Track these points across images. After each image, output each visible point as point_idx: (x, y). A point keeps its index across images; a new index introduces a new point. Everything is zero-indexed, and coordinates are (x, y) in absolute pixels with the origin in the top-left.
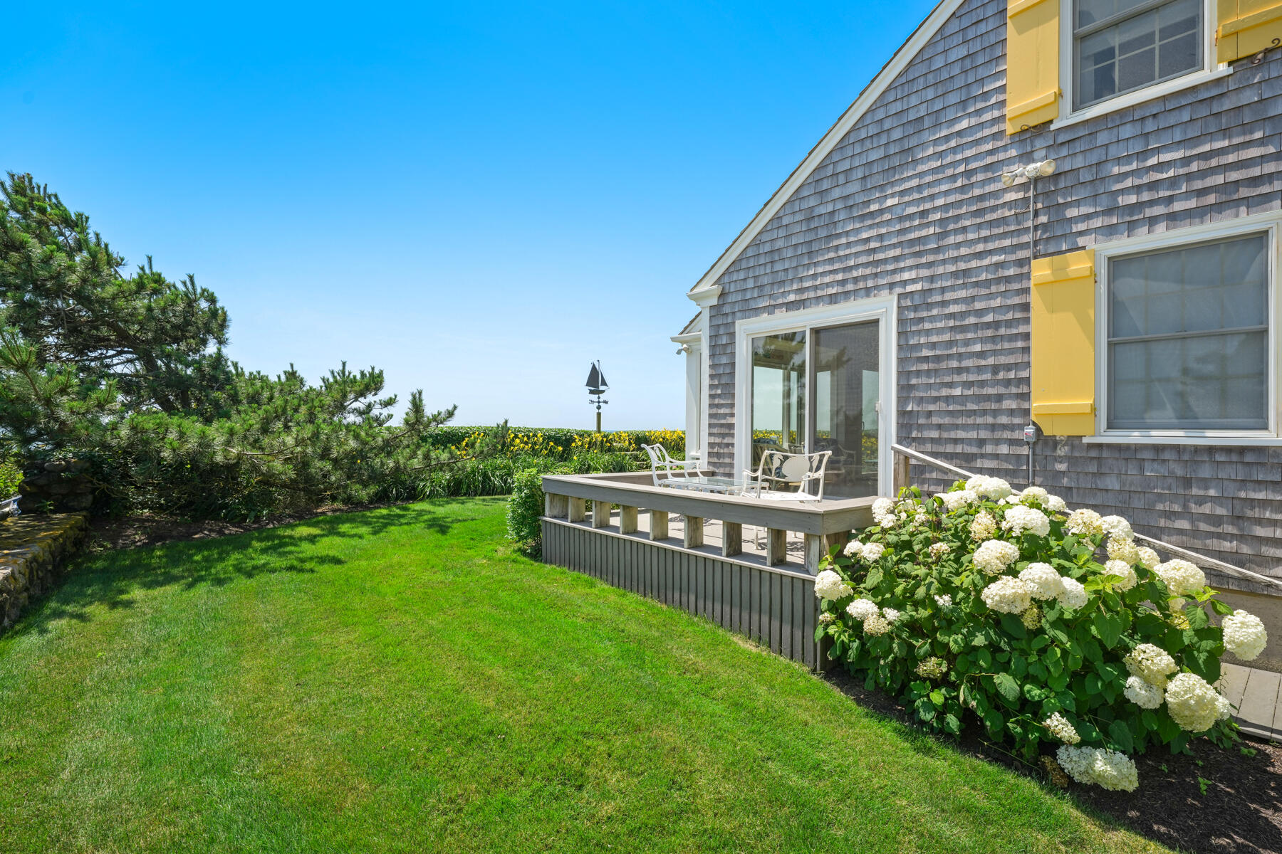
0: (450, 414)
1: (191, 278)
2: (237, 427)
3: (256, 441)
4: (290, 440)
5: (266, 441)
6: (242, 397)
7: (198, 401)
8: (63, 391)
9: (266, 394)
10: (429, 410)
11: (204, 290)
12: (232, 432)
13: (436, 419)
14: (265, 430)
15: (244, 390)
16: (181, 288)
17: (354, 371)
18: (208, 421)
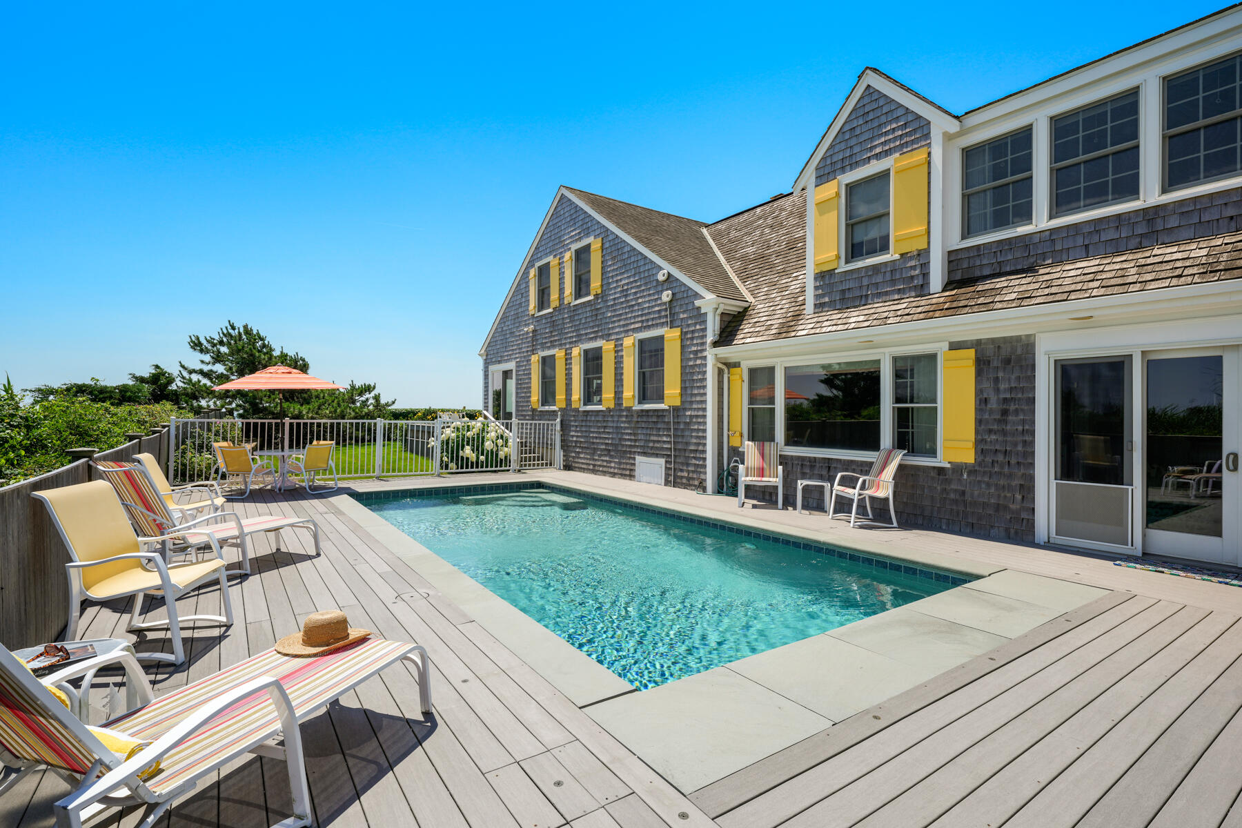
0: (394, 403)
1: (297, 353)
2: (311, 407)
3: (317, 412)
4: (328, 412)
5: (320, 411)
6: (313, 396)
7: (298, 398)
8: (265, 396)
9: (322, 395)
10: (383, 401)
11: (301, 357)
12: (309, 409)
13: (387, 405)
14: (319, 409)
15: (314, 394)
16: (293, 357)
17: (358, 384)
18: (302, 405)
